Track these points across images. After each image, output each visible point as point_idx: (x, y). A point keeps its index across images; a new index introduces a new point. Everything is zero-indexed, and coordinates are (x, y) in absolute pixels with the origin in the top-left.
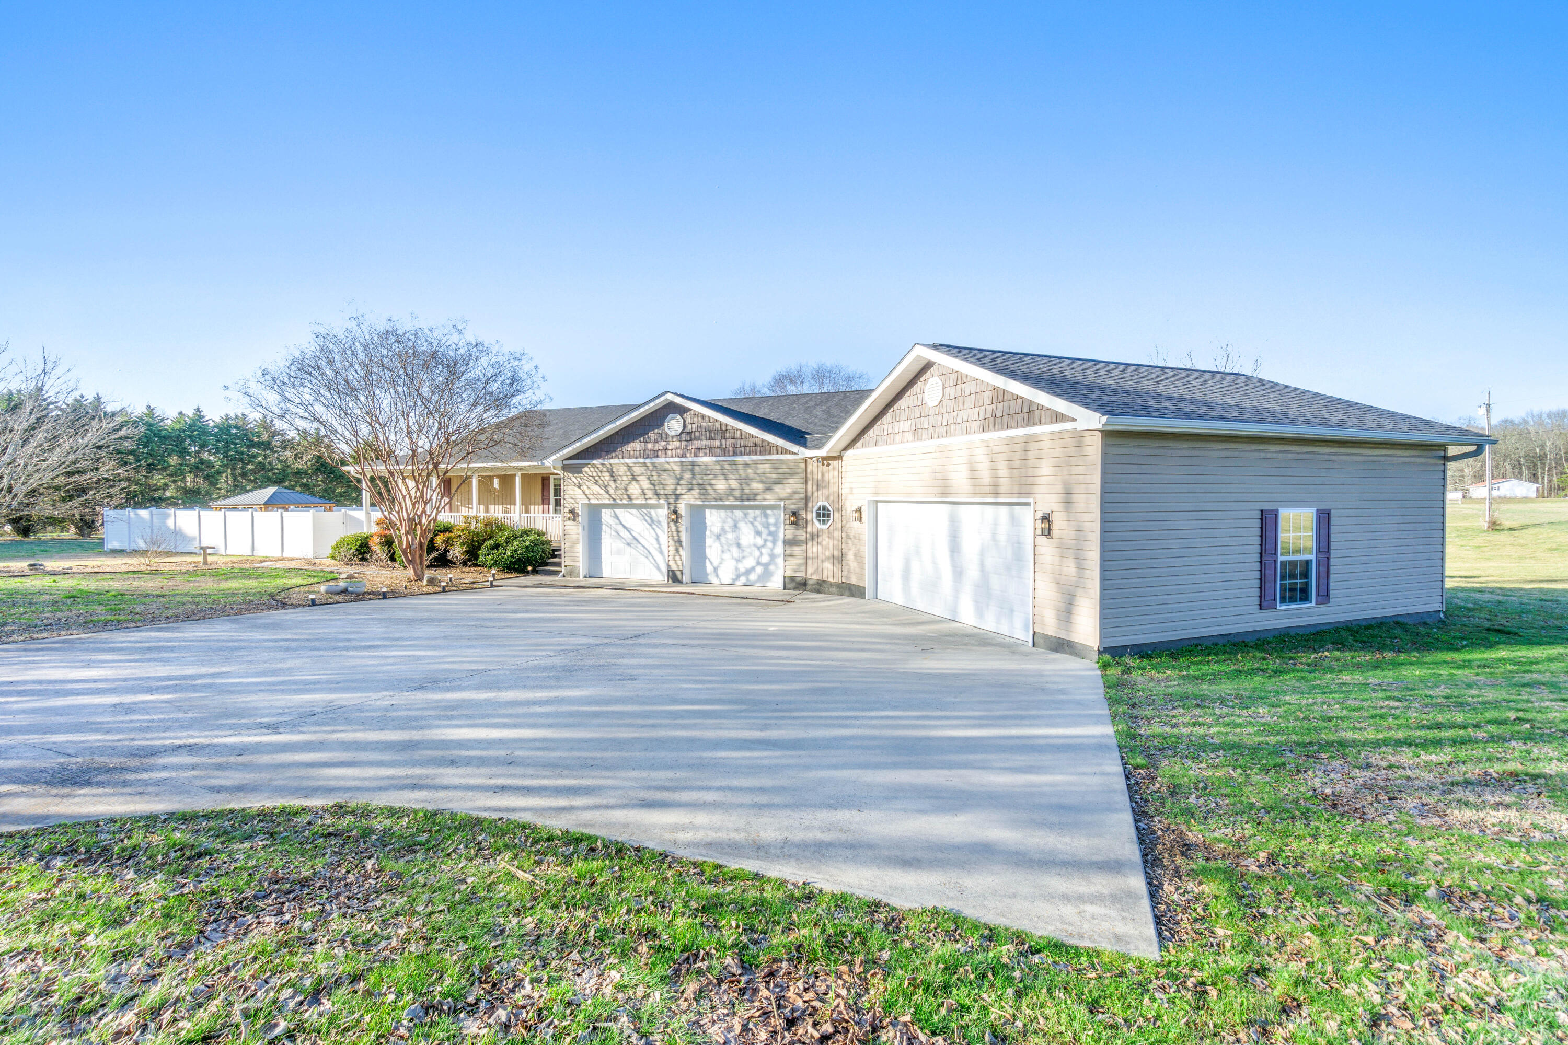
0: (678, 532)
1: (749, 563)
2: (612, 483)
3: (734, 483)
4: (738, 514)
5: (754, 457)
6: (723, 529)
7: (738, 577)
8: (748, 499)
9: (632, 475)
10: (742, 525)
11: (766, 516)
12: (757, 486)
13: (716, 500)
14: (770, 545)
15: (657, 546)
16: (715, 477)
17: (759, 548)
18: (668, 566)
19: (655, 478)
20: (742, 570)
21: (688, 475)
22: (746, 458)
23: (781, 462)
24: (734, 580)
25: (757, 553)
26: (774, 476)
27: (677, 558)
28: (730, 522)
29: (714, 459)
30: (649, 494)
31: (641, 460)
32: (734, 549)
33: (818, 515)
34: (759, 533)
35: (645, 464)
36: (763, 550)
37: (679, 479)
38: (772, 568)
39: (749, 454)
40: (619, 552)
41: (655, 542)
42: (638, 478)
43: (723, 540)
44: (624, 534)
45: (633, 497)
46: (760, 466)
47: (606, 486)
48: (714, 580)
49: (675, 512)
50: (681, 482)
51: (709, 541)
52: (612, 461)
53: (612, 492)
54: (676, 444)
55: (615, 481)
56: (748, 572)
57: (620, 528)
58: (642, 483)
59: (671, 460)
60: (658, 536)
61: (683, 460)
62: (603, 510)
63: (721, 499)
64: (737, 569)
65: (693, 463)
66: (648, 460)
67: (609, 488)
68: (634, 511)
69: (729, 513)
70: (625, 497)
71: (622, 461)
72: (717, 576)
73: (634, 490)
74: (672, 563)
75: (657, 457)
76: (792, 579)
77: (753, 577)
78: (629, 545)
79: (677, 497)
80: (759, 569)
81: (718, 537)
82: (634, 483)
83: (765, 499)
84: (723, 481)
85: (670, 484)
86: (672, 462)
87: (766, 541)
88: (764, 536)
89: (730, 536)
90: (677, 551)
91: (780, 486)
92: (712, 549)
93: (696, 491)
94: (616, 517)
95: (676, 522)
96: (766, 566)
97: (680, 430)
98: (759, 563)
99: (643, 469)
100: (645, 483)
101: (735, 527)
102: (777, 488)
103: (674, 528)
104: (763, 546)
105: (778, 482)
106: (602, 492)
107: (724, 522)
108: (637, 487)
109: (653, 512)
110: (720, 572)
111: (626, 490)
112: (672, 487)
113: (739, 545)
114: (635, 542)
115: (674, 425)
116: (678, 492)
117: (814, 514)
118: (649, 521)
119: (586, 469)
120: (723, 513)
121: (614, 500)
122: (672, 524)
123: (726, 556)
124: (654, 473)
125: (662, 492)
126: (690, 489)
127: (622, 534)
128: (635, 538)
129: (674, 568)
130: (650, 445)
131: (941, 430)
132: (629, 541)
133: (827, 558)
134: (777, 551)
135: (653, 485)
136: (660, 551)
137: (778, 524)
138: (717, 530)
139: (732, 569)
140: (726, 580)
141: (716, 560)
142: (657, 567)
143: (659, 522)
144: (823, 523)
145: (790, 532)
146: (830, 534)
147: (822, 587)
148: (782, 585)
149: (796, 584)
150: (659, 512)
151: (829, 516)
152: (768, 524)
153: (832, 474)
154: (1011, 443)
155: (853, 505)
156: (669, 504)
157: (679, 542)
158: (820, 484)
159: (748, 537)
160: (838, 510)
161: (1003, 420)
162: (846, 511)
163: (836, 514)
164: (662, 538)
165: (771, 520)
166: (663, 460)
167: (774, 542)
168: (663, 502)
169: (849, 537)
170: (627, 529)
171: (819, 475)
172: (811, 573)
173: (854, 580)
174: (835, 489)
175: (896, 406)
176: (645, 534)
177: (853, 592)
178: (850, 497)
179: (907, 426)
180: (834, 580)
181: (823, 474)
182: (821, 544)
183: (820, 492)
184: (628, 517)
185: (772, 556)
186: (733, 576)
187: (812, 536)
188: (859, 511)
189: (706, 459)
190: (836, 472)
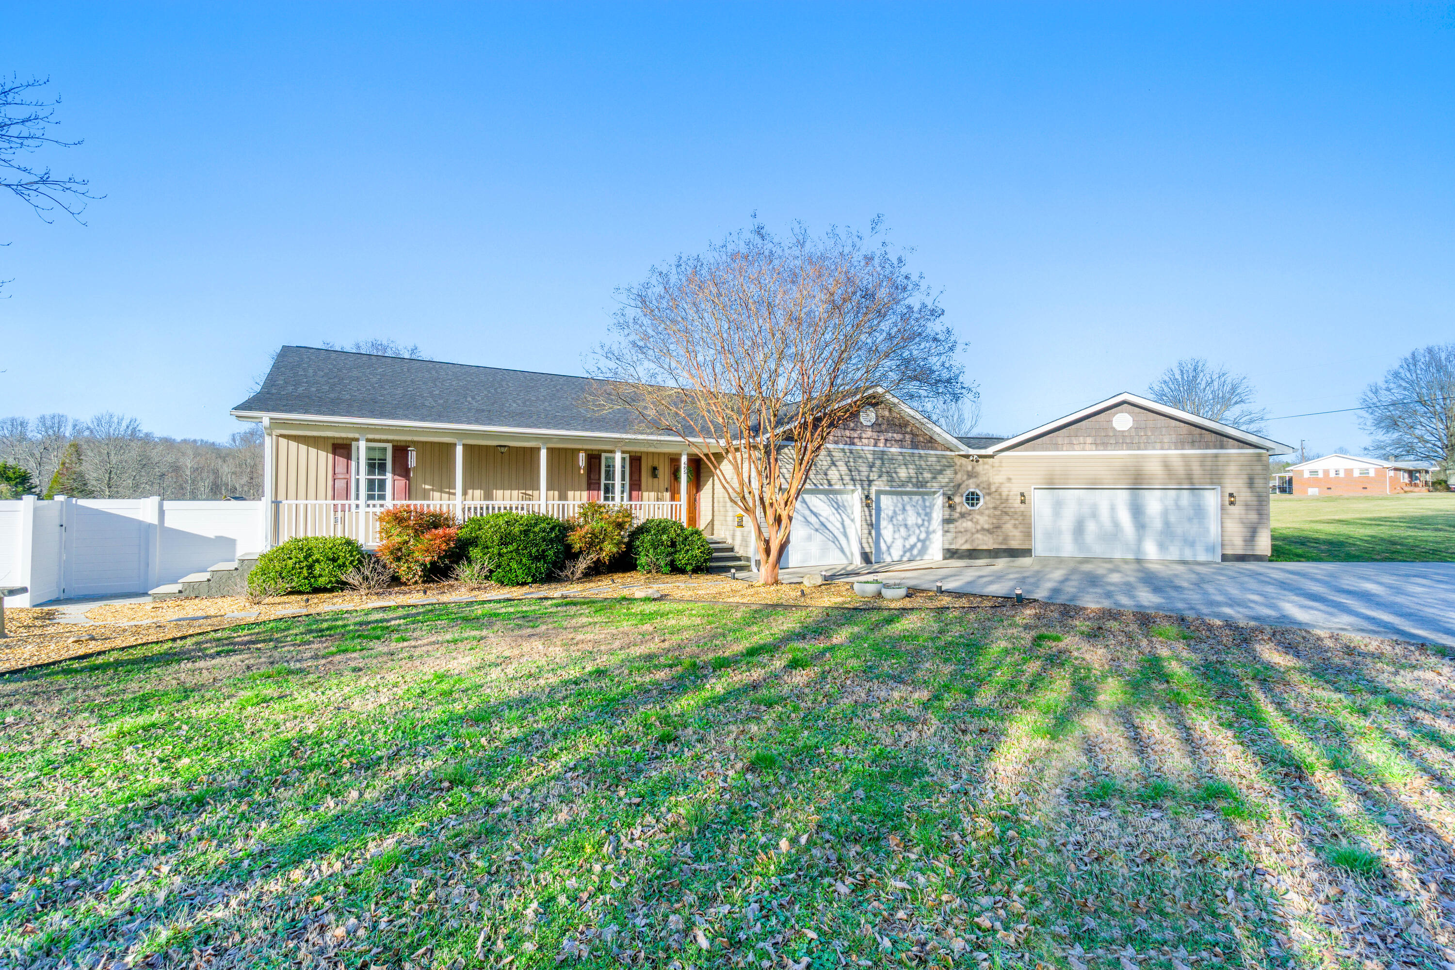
0: (871, 516)
1: (913, 540)
3: (912, 472)
4: (906, 498)
5: (927, 452)
6: (895, 512)
7: (905, 552)
8: (922, 486)
9: (832, 460)
10: (908, 508)
11: (924, 500)
12: (927, 475)
13: (900, 486)
14: (926, 523)
15: (842, 530)
16: (900, 465)
17: (919, 528)
18: (862, 548)
19: (852, 464)
20: (908, 546)
21: (878, 463)
22: (922, 452)
23: (943, 456)
24: (902, 556)
25: (917, 531)
26: (938, 468)
27: (870, 540)
28: (900, 505)
29: (899, 450)
30: (847, 478)
31: (841, 446)
32: (903, 530)
33: (967, 499)
34: (918, 514)
35: (843, 450)
36: (922, 529)
37: (871, 466)
38: (927, 543)
39: (922, 448)
40: (809, 538)
41: (839, 526)
42: (838, 463)
43: (895, 522)
44: (813, 519)
45: (833, 482)
46: (930, 459)
48: (888, 559)
49: (867, 497)
50: (874, 469)
51: (884, 523)
54: (869, 433)
56: (913, 547)
57: (807, 513)
58: (840, 468)
59: (866, 448)
60: (843, 521)
61: (876, 449)
63: (903, 486)
64: (904, 546)
65: (883, 453)
66: (847, 447)
68: (822, 497)
69: (899, 498)
70: (825, 482)
72: (890, 554)
73: (833, 474)
74: (865, 545)
75: (853, 444)
76: (948, 550)
77: (915, 552)
78: (817, 530)
79: (870, 482)
80: (919, 545)
81: (891, 520)
82: (833, 468)
83: (932, 486)
84: (905, 470)
85: (864, 469)
86: (866, 447)
87: (923, 520)
88: (923, 517)
89: (900, 518)
90: (870, 533)
91: (941, 476)
92: (887, 531)
93: (885, 478)
94: (804, 502)
95: (868, 506)
96: (923, 542)
97: (873, 421)
98: (919, 540)
99: (841, 454)
100: (843, 469)
101: (904, 509)
102: (940, 478)
103: (867, 513)
104: (923, 525)
105: (941, 472)
107: (896, 506)
108: (836, 473)
109: (839, 497)
110: (892, 551)
111: (826, 474)
112: (866, 474)
113: (906, 526)
114: (822, 527)
115: (868, 417)
116: (871, 478)
117: (964, 498)
118: (836, 506)
119: (786, 450)
120: (894, 497)
121: (815, 485)
122: (866, 509)
123: (897, 536)
124: (851, 460)
125: (858, 478)
126: (880, 476)
127: (810, 519)
128: (823, 524)
129: (868, 550)
130: (847, 433)
131: (1130, 446)
132: (817, 527)
133: (978, 531)
134: (931, 529)
135: (850, 471)
136: (845, 535)
137: (932, 506)
138: (890, 513)
139: (901, 547)
140: (896, 558)
141: (889, 540)
142: (842, 550)
143: (844, 506)
144: (973, 505)
145: (947, 512)
146: (981, 513)
147: (973, 554)
148: (939, 556)
149: (951, 554)
150: (845, 496)
151: (978, 499)
152: (925, 507)
153: (982, 467)
154: (1204, 456)
155: (1013, 490)
156: (863, 489)
157: (872, 525)
158: (971, 475)
159: (912, 518)
160: (989, 494)
161: (1193, 444)
162: (1000, 495)
163: (987, 498)
164: (847, 522)
165: (927, 504)
166: (859, 448)
167: (929, 521)
168: (859, 487)
169: (1006, 513)
170: (815, 514)
171: (970, 468)
172: (961, 544)
173: (1015, 544)
174: (985, 479)
175: (1073, 427)
176: (832, 518)
177: (1013, 553)
178: (1008, 485)
179: (1089, 440)
180: (985, 547)
181: (973, 468)
182: (971, 520)
183: (971, 481)
184: (817, 503)
185: (928, 533)
186: (901, 553)
187: (963, 515)
188: (1022, 495)
189: (893, 450)
190: (986, 467)
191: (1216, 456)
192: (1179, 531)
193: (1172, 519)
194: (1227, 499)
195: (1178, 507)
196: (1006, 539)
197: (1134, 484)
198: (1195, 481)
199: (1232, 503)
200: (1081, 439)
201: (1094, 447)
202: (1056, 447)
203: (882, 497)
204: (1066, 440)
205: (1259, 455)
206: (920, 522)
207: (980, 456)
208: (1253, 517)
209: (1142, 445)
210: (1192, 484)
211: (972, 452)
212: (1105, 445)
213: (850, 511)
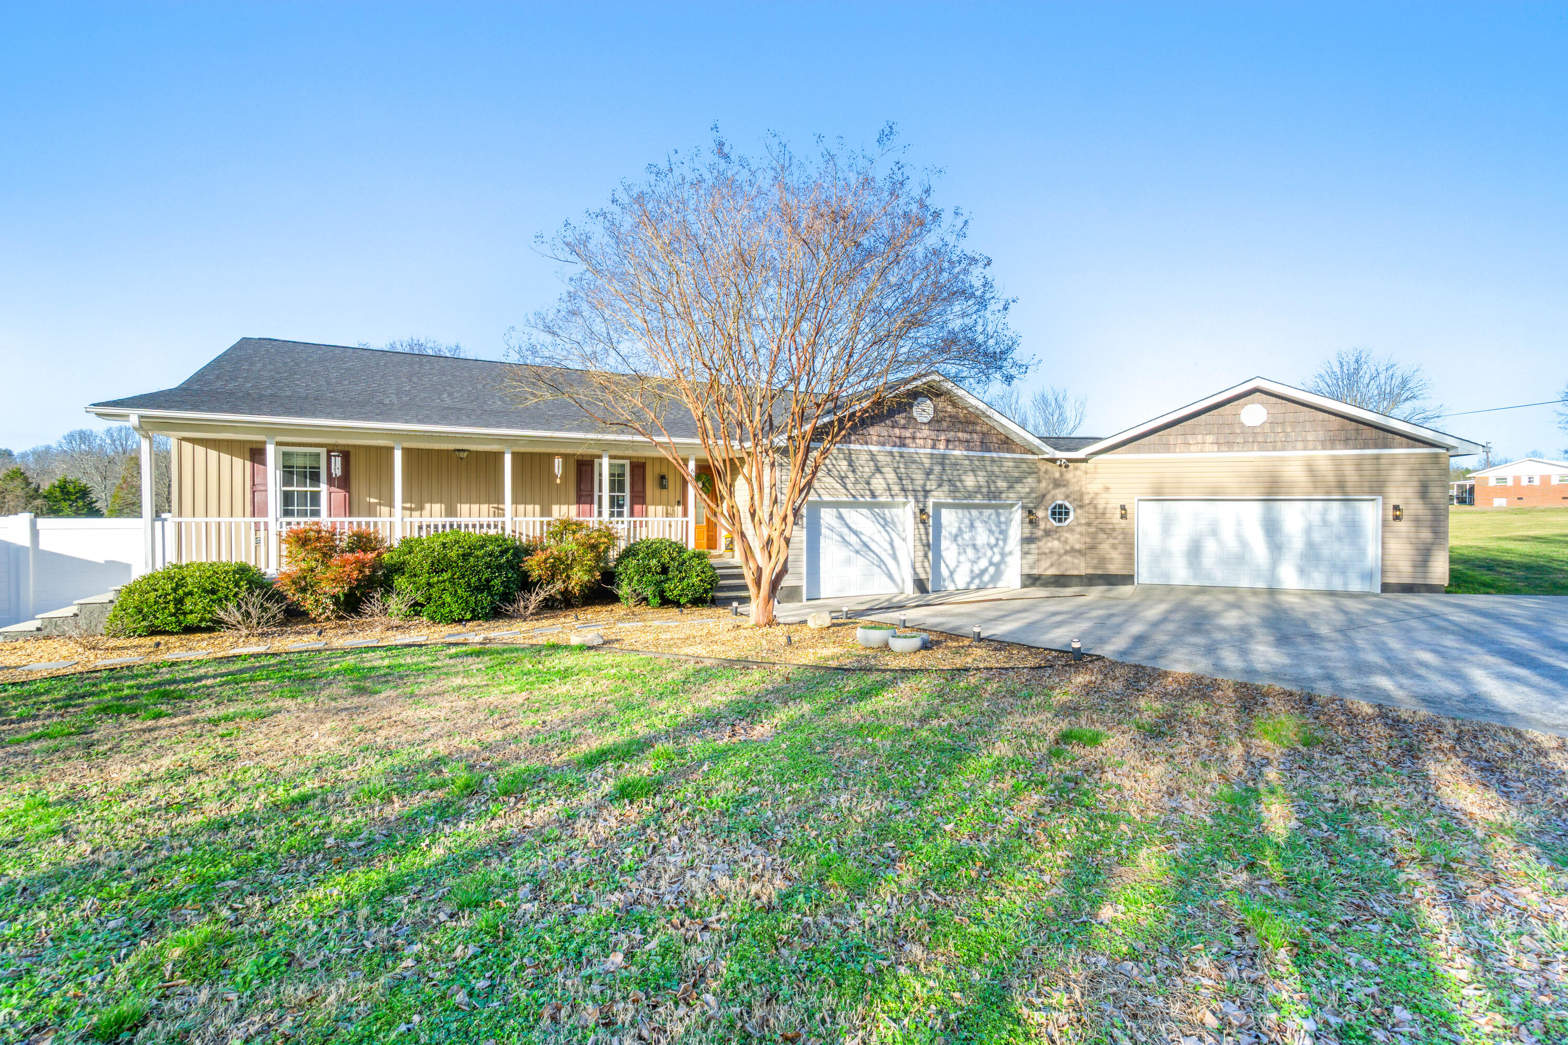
0: (927, 534)
1: (983, 563)
2: (850, 475)
3: (982, 480)
4: (974, 512)
5: (1002, 455)
6: (960, 529)
7: (973, 579)
8: (995, 498)
9: (876, 466)
10: (978, 524)
11: (998, 515)
12: (1002, 484)
13: (966, 498)
14: (1001, 543)
15: (891, 552)
16: (965, 472)
17: (991, 548)
18: (916, 573)
19: (903, 470)
20: (977, 571)
21: (937, 469)
22: (994, 455)
23: (1023, 461)
24: (969, 583)
25: (989, 553)
26: (1016, 475)
27: (926, 564)
28: (967, 521)
29: (965, 453)
30: (896, 489)
31: (888, 448)
32: (970, 552)
33: (1053, 513)
34: (991, 531)
35: (891, 454)
36: (996, 550)
37: (928, 473)
38: (1003, 567)
39: (995, 451)
41: (888, 547)
42: (884, 470)
43: (960, 541)
44: (853, 539)
45: (877, 493)
46: (1006, 464)
47: (842, 478)
48: (951, 587)
49: (922, 511)
50: (931, 477)
51: (945, 543)
52: (852, 446)
53: (850, 486)
54: (926, 432)
55: (854, 471)
56: (983, 572)
57: (845, 531)
58: (887, 476)
59: (921, 451)
60: (892, 540)
61: (935, 452)
62: (822, 510)
63: (970, 497)
64: (972, 571)
65: (944, 457)
66: (895, 450)
67: (847, 481)
68: (864, 511)
69: (966, 512)
70: (868, 492)
71: (865, 447)
72: (953, 581)
73: (878, 483)
74: (920, 570)
75: (904, 445)
76: (1029, 576)
77: (986, 578)
78: (857, 552)
79: (926, 493)
80: (992, 570)
81: (955, 538)
82: (878, 475)
83: (1008, 498)
84: (973, 478)
85: (919, 477)
86: (921, 450)
87: (997, 539)
88: (997, 535)
89: (967, 536)
90: (926, 556)
91: (1020, 485)
92: (949, 551)
93: (946, 488)
94: (841, 517)
95: (923, 522)
96: (997, 565)
97: (931, 416)
98: (991, 564)
99: (889, 459)
100: (891, 476)
101: (972, 526)
102: (1018, 487)
103: (922, 531)
104: (996, 545)
105: (1019, 480)
106: (837, 486)
107: (961, 522)
108: (882, 481)
109: (886, 511)
110: (956, 576)
111: (868, 483)
112: (921, 482)
113: (974, 546)
114: (865, 549)
115: (924, 411)
116: (928, 488)
117: (1049, 512)
118: (882, 522)
120: (960, 511)
121: (854, 496)
122: (921, 526)
123: (962, 558)
124: (902, 466)
125: (910, 487)
126: (940, 486)
127: (847, 538)
128: (865, 545)
129: (923, 576)
130: (897, 431)
131: (1263, 445)
132: (857, 547)
133: (1066, 552)
134: (1007, 549)
135: (900, 479)
136: (895, 557)
137: (1008, 522)
138: (954, 531)
139: (968, 572)
140: (961, 584)
141: (952, 565)
142: (891, 577)
143: (894, 523)
144: (1060, 520)
145: (1027, 530)
146: (1070, 529)
147: (1061, 581)
148: (1017, 583)
149: (1032, 580)
150: (894, 511)
151: (1067, 513)
152: (1000, 523)
153: (1074, 475)
154: (1362, 458)
155: (1111, 502)
156: (917, 501)
157: (928, 545)
158: (1058, 484)
159: (982, 537)
160: (1081, 507)
161: (1346, 442)
162: (1095, 508)
163: (1079, 511)
164: (897, 542)
165: (1003, 519)
166: (912, 450)
167: (1005, 540)
168: (911, 499)
169: (1103, 530)
170: (855, 533)
171: (1057, 475)
172: (1046, 569)
173: (1114, 568)
174: (1076, 488)
175: (1189, 422)
176: (877, 537)
177: (1111, 580)
178: (1104, 495)
179: (1210, 439)
180: (1075, 572)
181: (1062, 475)
182: (1059, 539)
183: (1057, 491)
184: (859, 519)
185: (1003, 555)
186: (968, 579)
187: (1048, 533)
188: (1123, 508)
189: (957, 453)
190: (1078, 473)
191: (1378, 457)
192: (1326, 552)
193: (1317, 537)
194: (1390, 513)
195: (1325, 523)
196: (1103, 561)
197: (1269, 494)
198: (1349, 490)
199: (1397, 518)
200: (1200, 438)
201: (1215, 447)
202: (1167, 447)
203: (944, 512)
204: (1180, 440)
205: (1436, 456)
206: (993, 541)
207: (1070, 460)
208: (1426, 535)
209: (1279, 444)
210: (1344, 493)
211: (1058, 454)
212: (1230, 445)
213: (900, 529)
